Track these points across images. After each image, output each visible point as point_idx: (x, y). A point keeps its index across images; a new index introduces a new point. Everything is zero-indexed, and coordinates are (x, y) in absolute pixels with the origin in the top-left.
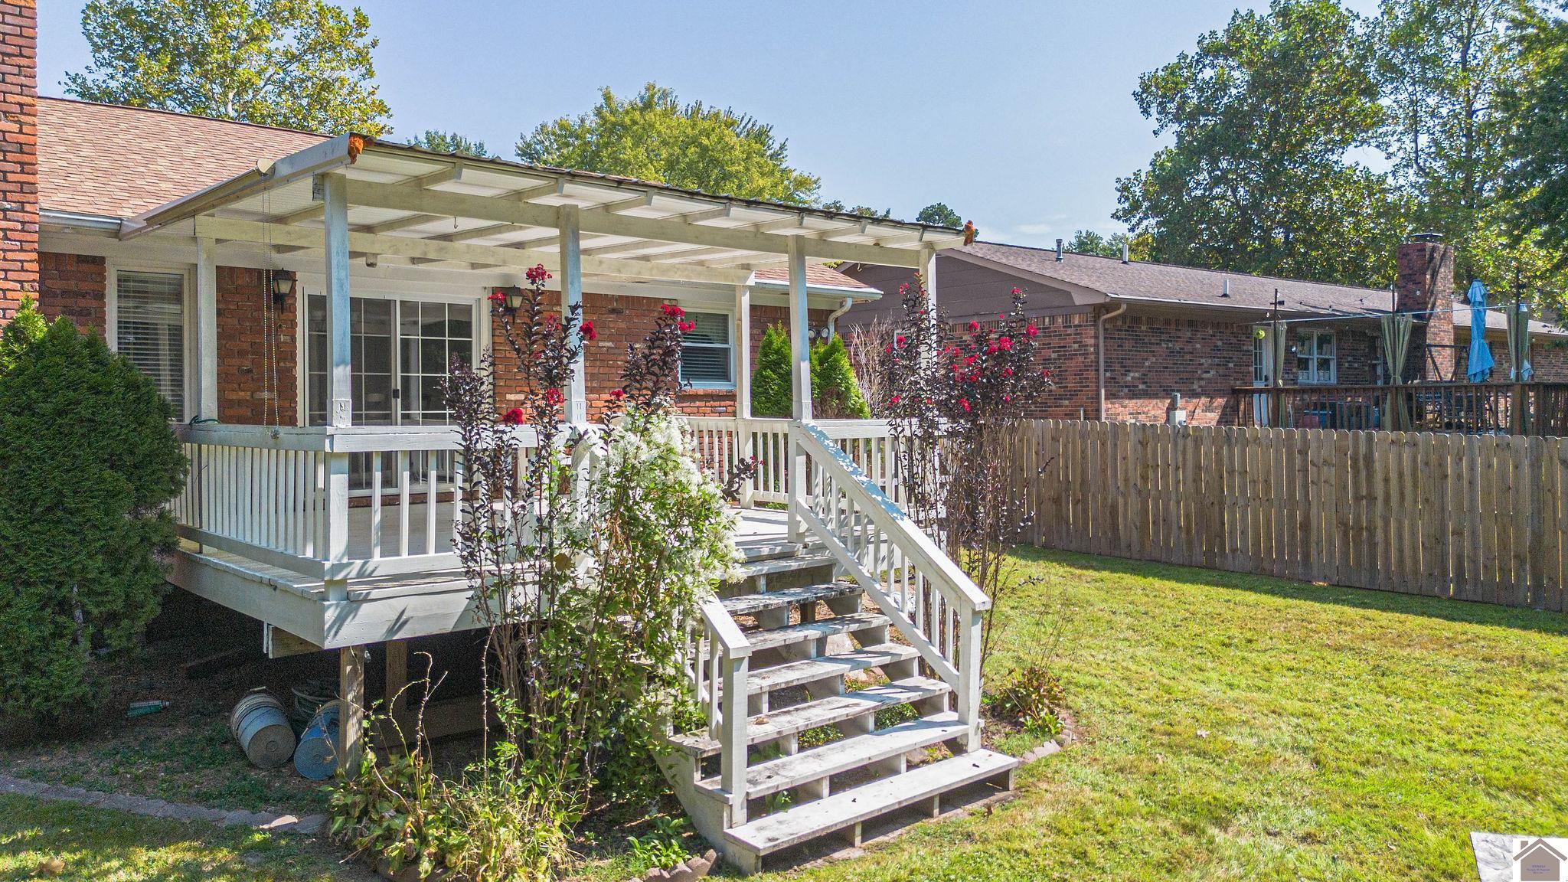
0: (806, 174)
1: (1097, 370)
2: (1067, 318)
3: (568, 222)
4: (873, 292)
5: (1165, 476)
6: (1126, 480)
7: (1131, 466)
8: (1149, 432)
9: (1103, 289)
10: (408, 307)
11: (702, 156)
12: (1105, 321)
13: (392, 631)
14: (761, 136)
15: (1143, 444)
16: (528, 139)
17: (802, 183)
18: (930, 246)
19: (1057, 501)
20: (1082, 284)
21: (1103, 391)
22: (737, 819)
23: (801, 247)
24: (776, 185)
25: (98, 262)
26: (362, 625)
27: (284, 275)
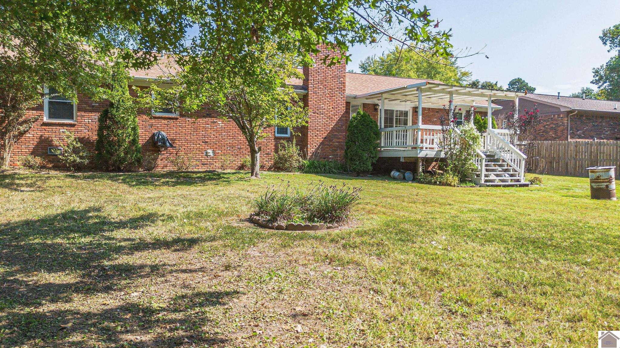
0: (467, 71)
1: (568, 130)
2: (559, 115)
3: (451, 93)
4: (501, 107)
5: (582, 154)
6: (571, 156)
7: (573, 153)
8: (578, 143)
9: (570, 107)
10: (397, 111)
11: (429, 67)
12: (571, 116)
13: (426, 156)
15: (576, 146)
16: (364, 62)
17: (465, 74)
18: (517, 96)
19: (551, 162)
20: (564, 105)
21: (569, 136)
22: (483, 182)
23: (490, 96)
24: (455, 75)
25: (349, 103)
26: (422, 154)
27: (378, 105)
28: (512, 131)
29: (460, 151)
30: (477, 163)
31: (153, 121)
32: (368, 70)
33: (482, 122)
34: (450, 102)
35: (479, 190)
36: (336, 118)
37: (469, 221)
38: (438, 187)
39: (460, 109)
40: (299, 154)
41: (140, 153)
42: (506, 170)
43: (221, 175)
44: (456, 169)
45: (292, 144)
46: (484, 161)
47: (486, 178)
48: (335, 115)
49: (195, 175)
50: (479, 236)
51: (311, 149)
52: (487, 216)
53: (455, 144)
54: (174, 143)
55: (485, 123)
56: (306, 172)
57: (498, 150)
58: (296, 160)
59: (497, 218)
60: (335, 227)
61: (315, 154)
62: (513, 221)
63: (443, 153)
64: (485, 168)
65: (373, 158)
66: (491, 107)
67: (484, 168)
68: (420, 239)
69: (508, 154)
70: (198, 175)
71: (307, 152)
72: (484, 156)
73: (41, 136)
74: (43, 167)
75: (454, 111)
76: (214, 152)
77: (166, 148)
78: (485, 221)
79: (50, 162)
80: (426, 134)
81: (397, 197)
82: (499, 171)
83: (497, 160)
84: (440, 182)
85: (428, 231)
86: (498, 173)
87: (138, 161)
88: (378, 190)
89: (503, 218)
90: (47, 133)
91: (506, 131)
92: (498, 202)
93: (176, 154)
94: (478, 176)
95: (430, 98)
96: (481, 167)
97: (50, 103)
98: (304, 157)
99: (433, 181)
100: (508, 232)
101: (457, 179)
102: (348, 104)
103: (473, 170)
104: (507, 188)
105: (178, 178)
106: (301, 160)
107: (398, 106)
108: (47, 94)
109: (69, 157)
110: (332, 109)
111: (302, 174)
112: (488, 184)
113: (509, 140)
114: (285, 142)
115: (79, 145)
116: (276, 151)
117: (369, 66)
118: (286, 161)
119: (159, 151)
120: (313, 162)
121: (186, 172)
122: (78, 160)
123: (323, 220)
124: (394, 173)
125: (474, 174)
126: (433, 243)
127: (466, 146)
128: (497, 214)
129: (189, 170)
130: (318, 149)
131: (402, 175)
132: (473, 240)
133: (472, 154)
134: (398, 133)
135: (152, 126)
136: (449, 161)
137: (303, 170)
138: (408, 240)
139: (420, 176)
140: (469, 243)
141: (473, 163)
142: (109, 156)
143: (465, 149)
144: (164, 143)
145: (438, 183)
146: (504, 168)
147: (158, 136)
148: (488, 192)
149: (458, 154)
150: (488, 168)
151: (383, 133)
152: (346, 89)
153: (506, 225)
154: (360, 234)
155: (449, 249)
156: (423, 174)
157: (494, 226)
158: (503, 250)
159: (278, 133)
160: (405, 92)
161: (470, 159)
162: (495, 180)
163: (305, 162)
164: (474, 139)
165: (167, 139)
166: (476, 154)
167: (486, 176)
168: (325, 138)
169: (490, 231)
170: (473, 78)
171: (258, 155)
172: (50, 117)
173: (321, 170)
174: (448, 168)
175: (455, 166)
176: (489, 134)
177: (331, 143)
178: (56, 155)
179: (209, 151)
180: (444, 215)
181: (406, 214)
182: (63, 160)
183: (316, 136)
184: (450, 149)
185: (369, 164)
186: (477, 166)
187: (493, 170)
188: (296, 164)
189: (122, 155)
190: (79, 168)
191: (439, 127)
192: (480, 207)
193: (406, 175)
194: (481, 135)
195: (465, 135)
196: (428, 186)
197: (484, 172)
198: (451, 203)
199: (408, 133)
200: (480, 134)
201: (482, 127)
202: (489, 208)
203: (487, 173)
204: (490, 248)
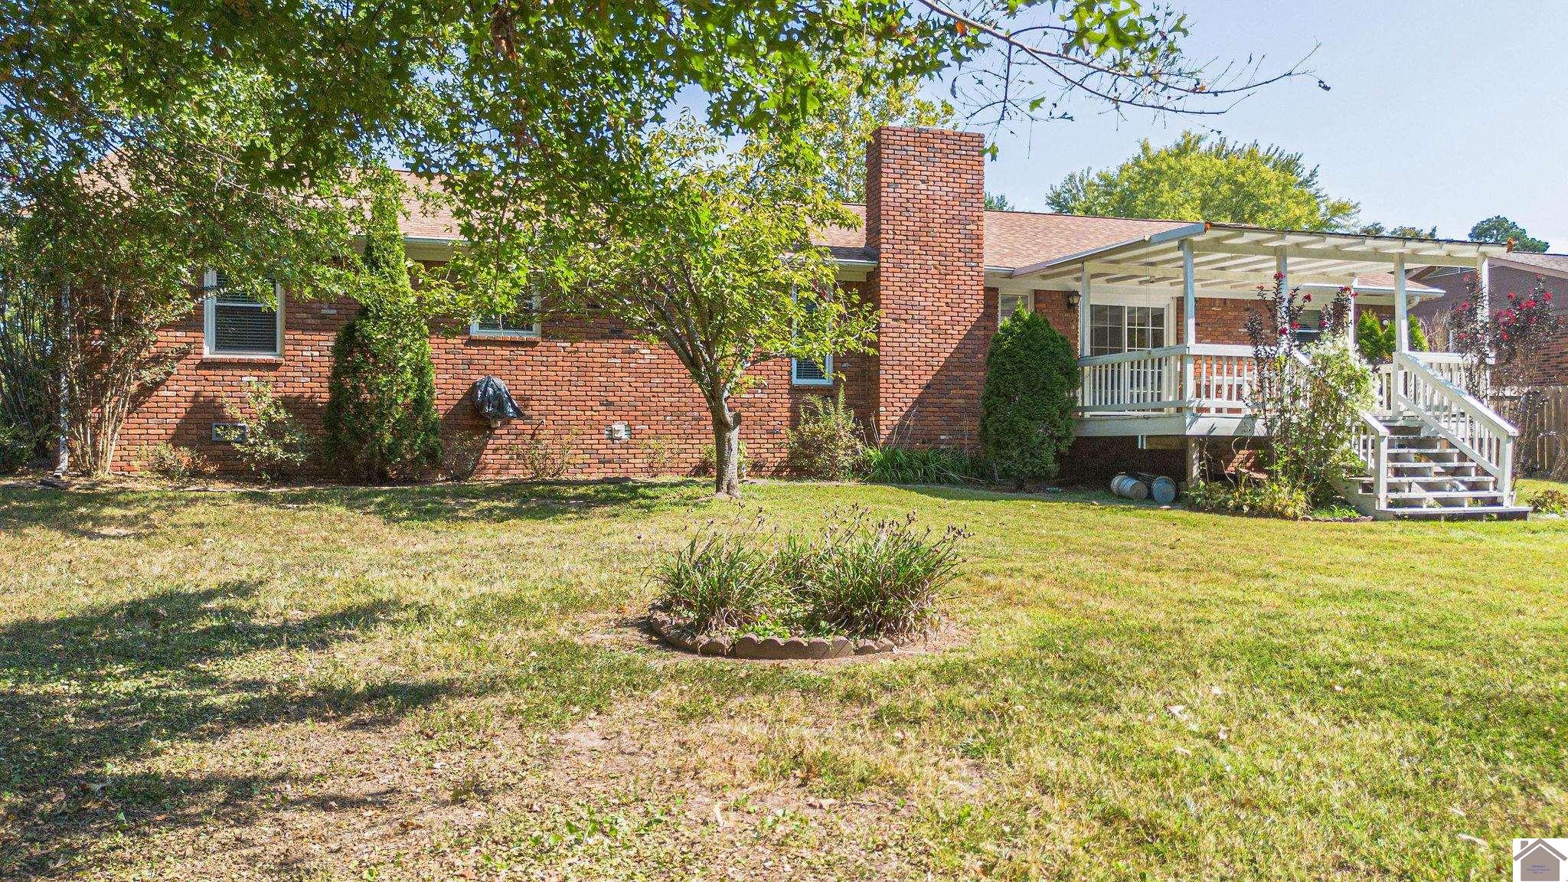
0: (1344, 200)
3: (1280, 254)
4: (1439, 292)
10: (1132, 310)
13: (1210, 431)
14: (1289, 165)
17: (1339, 209)
18: (1484, 254)
22: (1383, 506)
23: (1402, 258)
24: (1312, 213)
25: (995, 290)
26: (1199, 428)
27: (1076, 293)
28: (1471, 358)
29: (1312, 416)
30: (1362, 451)
31: (474, 350)
32: (1071, 210)
33: (1380, 333)
34: (1279, 277)
35: (1371, 531)
36: (958, 332)
37: (1315, 632)
38: (1246, 521)
39: (1308, 298)
40: (853, 432)
41: (436, 434)
42: (1456, 472)
43: (641, 490)
44: (1300, 470)
45: (835, 404)
46: (1384, 445)
47: (1394, 495)
48: (953, 323)
49: (571, 492)
50: (1337, 688)
51: (889, 417)
52: (1380, 614)
53: (1295, 397)
54: (526, 406)
55: (1390, 337)
56: (873, 481)
57: (1429, 413)
58: (847, 448)
59: (1411, 622)
60: (882, 650)
61: (900, 429)
62: (1464, 633)
63: (1259, 423)
64: (1391, 464)
65: (1059, 439)
66: (1405, 292)
67: (1385, 463)
68: (1134, 694)
69: (1461, 425)
70: (581, 490)
71: (878, 425)
72: (1383, 431)
73: (197, 394)
74: (195, 473)
75: (1290, 301)
76: (630, 429)
77: (507, 422)
78: (1369, 632)
79: (213, 459)
80: (1219, 373)
81: (1109, 551)
82: (1437, 474)
83: (1429, 442)
84: (1252, 507)
85: (1168, 666)
86: (1432, 479)
87: (431, 455)
88: (1060, 533)
89: (1433, 620)
90: (213, 387)
91: (1454, 358)
92: (1424, 569)
93: (533, 435)
94: (1367, 488)
95: (1222, 269)
96: (1378, 463)
97: (219, 310)
98: (870, 439)
99: (1231, 503)
100: (1438, 673)
101: (1302, 497)
102: (991, 293)
103: (1350, 470)
104: (1458, 524)
105: (525, 500)
106: (859, 446)
107: (1132, 296)
108: (211, 288)
109: (258, 448)
110: (945, 308)
111: (860, 486)
112: (1399, 511)
113: (1464, 384)
114: (814, 399)
115: (283, 415)
116: (794, 423)
117: (1074, 199)
118: (819, 449)
119: (489, 427)
120: (894, 453)
121: (551, 483)
122: (280, 454)
123: (847, 626)
124: (1122, 482)
125: (1354, 482)
126: (1176, 709)
127: (1327, 403)
128: (1412, 609)
129: (563, 478)
130: (906, 417)
131: (1143, 489)
132: (1313, 702)
133: (1348, 424)
134: (1136, 370)
135: (470, 363)
136: (1278, 447)
137: (866, 474)
138: (1095, 700)
139: (1194, 489)
140: (1299, 714)
141: (1350, 451)
142: (355, 443)
143: (1326, 411)
144: (501, 407)
145: (1246, 509)
146: (1449, 464)
147: (486, 390)
148: (1396, 537)
149: (1304, 424)
150: (1398, 465)
151: (1087, 369)
152: (986, 251)
153: (1439, 648)
154: (946, 675)
155: (1223, 736)
156: (1202, 483)
157: (1397, 653)
158: (1413, 746)
159: (799, 377)
160: (1148, 255)
161: (1342, 441)
162: (1420, 500)
163: (871, 453)
164: (1355, 381)
165: (510, 399)
166: (1357, 423)
167: (1392, 488)
168: (928, 386)
169: (1378, 670)
170: (1364, 220)
171: (734, 435)
172: (221, 344)
173: (915, 473)
174: (1274, 467)
175: (1298, 461)
176: (1401, 367)
177: (944, 400)
178: (228, 443)
179: (616, 426)
180: (1239, 609)
181: (1120, 609)
182: (244, 454)
183: (901, 381)
184: (1283, 411)
185: (1049, 456)
186: (1363, 458)
187: (1414, 472)
188: (845, 459)
189: (388, 439)
190: (282, 474)
191: (1247, 351)
192: (1363, 585)
193: (1155, 485)
194: (1375, 370)
195: (1324, 369)
196: (1216, 517)
197: (1386, 478)
198: (1273, 570)
199: (1165, 369)
200: (1371, 367)
201: (1377, 348)
202: (1392, 588)
203: (1395, 480)
204: (1366, 736)
